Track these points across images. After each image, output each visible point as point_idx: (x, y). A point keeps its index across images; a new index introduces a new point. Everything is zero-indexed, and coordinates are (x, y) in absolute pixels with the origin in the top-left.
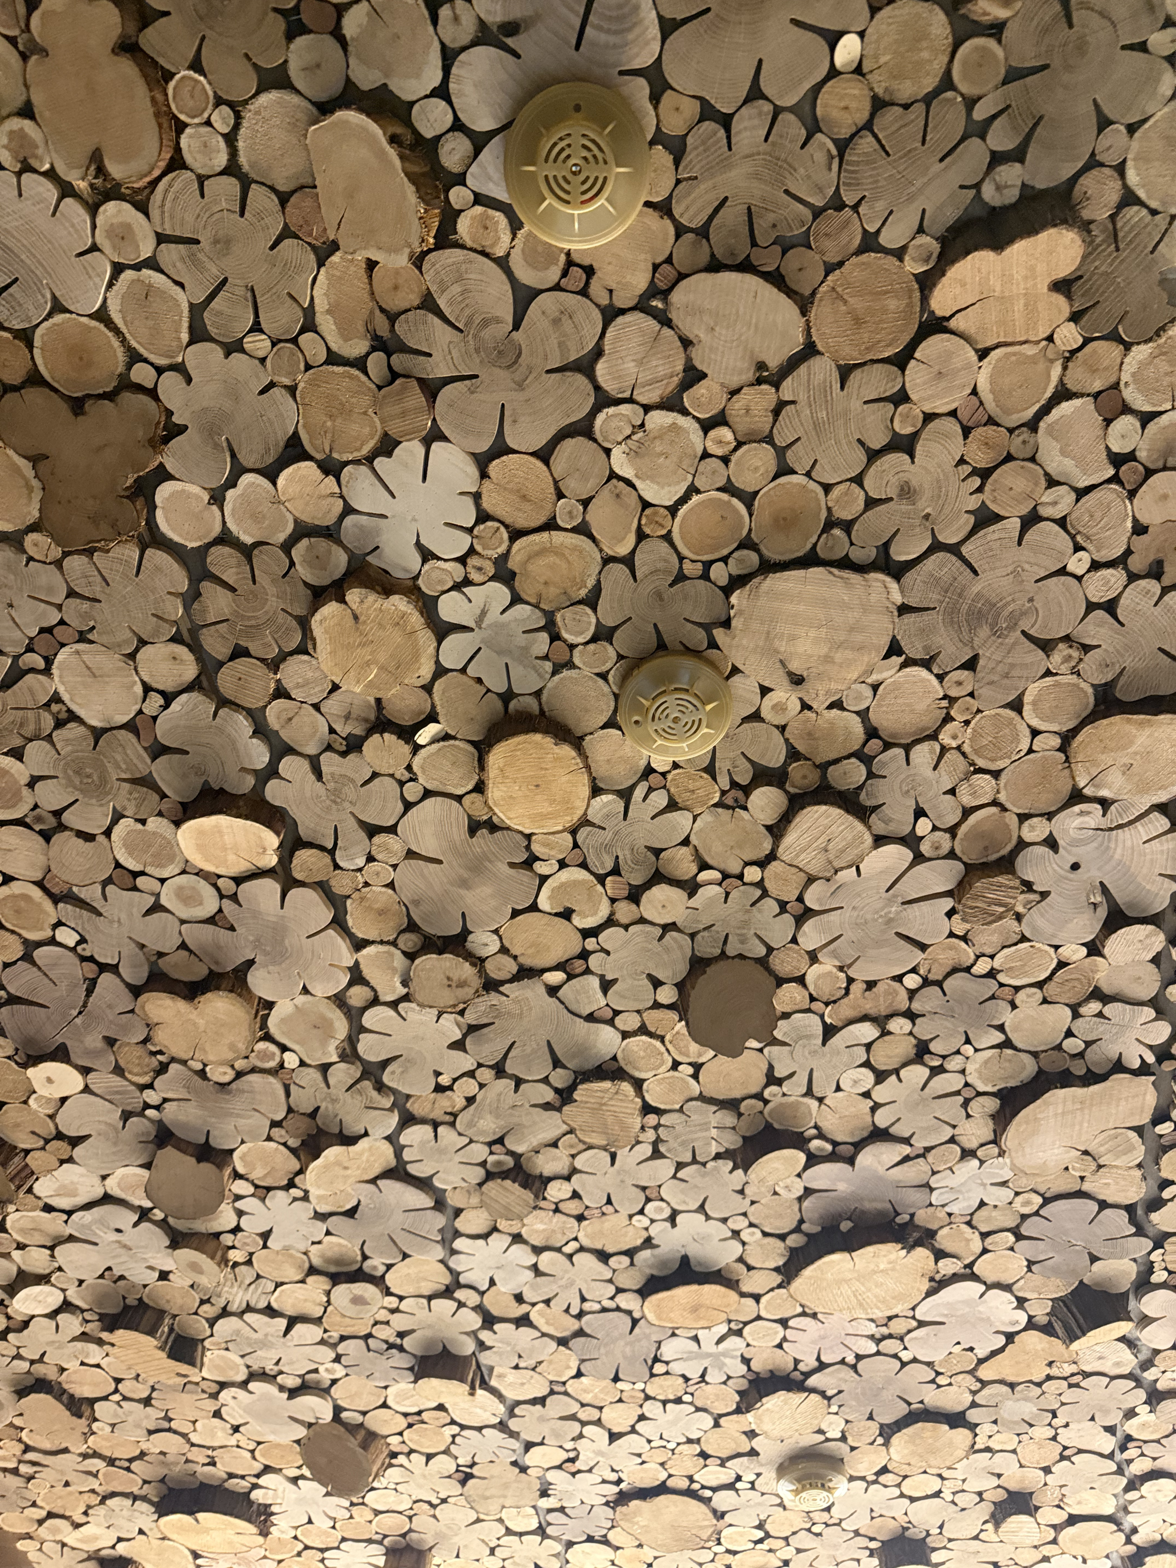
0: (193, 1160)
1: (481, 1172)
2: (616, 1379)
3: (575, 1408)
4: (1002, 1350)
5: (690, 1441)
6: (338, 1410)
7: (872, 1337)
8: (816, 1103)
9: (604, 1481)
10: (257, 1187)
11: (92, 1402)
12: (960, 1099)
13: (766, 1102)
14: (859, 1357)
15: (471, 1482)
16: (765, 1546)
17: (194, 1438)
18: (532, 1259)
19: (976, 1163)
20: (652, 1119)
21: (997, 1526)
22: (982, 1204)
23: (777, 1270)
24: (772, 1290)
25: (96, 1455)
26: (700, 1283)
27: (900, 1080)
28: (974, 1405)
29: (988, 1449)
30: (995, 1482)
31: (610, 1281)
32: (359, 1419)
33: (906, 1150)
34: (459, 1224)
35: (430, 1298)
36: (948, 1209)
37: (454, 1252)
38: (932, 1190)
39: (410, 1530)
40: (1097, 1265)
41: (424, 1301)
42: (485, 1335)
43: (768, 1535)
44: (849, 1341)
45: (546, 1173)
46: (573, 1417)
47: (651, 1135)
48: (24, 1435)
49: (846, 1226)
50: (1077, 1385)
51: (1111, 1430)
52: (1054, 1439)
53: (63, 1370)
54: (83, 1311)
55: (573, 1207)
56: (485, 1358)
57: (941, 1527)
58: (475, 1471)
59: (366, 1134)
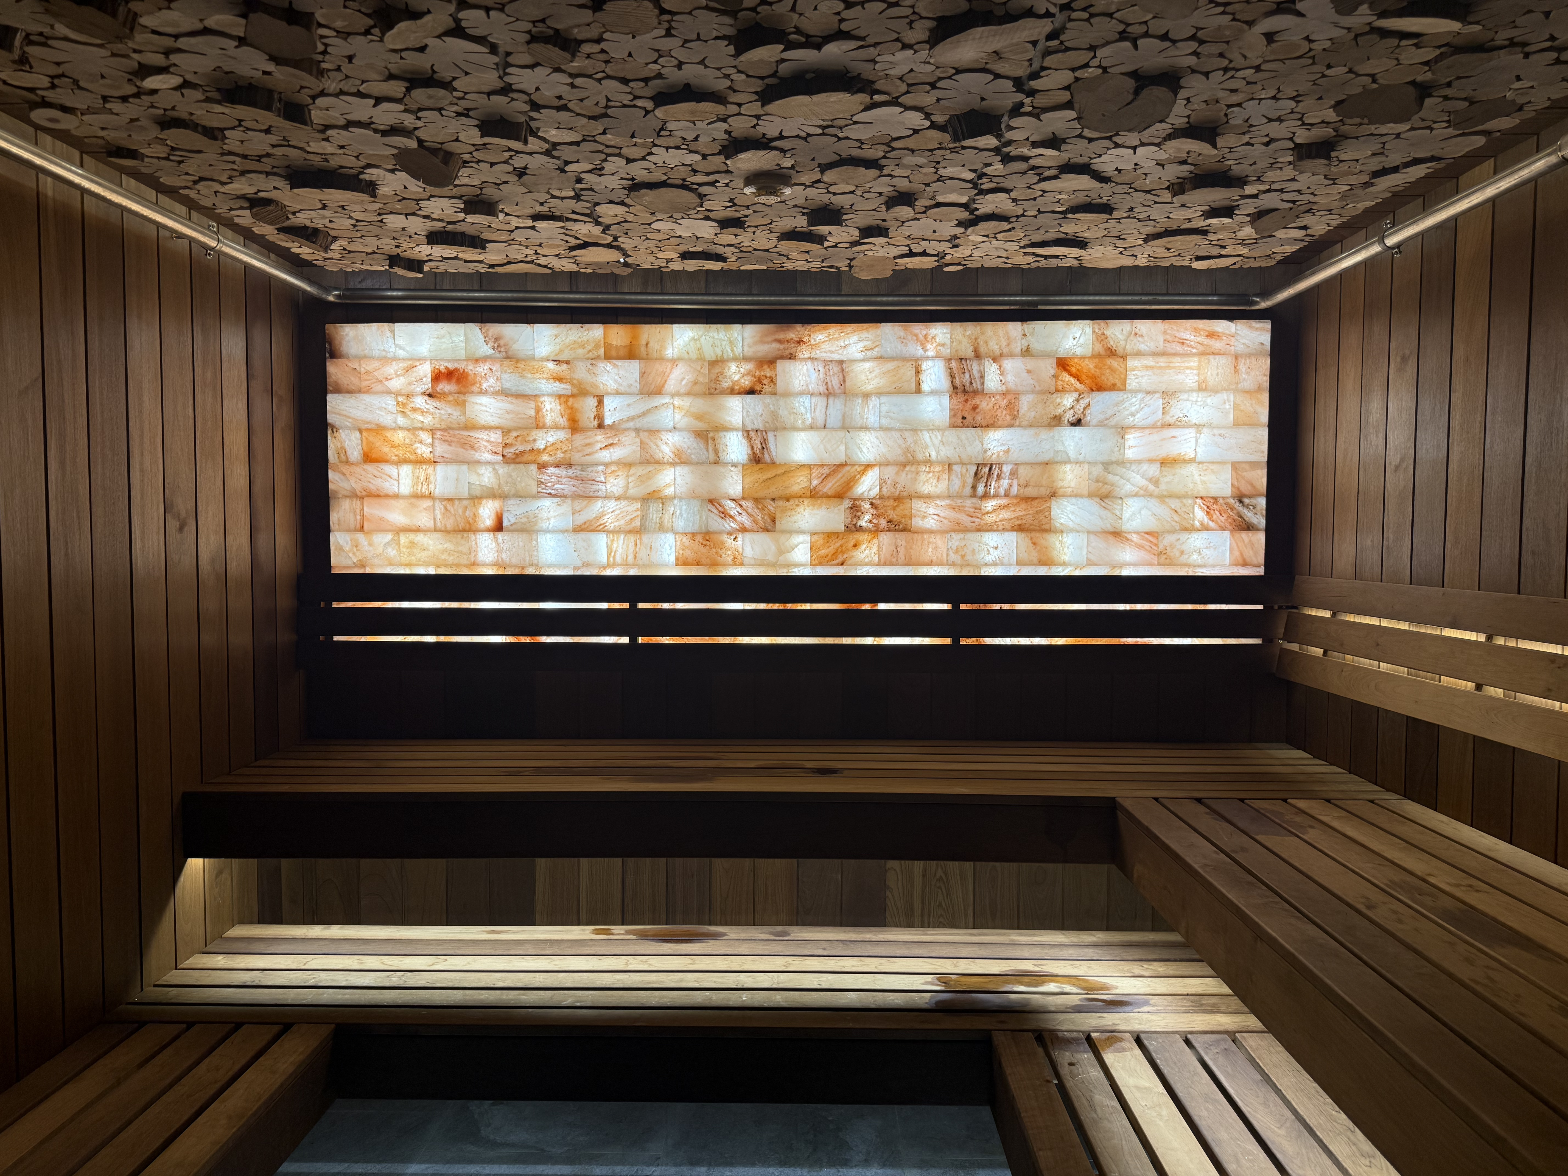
0: (284, 24)
1: (528, 37)
2: (633, 136)
3: (601, 148)
4: (910, 136)
5: (683, 165)
6: (420, 142)
7: (819, 127)
8: (797, 16)
9: (622, 179)
10: (338, 32)
11: (222, 130)
12: (908, 20)
13: (758, 13)
14: (809, 135)
15: (525, 177)
16: (733, 209)
17: (309, 149)
18: (570, 81)
19: (912, 52)
20: (666, 17)
21: (888, 209)
22: (912, 70)
23: (756, 93)
24: (751, 102)
25: (230, 153)
26: (698, 102)
27: (864, 8)
28: (884, 157)
29: (890, 175)
30: (892, 189)
31: (630, 93)
32: (440, 146)
33: (862, 43)
34: (510, 59)
35: (489, 94)
36: (886, 72)
37: (506, 74)
38: (876, 62)
39: (481, 194)
40: (984, 103)
41: (485, 96)
42: (533, 114)
43: (735, 205)
44: (803, 128)
45: (580, 37)
46: (601, 152)
47: (666, 25)
48: (168, 142)
49: (809, 76)
50: (957, 152)
51: (974, 171)
52: (936, 173)
53: (192, 114)
54: (201, 86)
55: (603, 57)
56: (533, 124)
57: (852, 206)
58: (527, 171)
59: (429, 12)
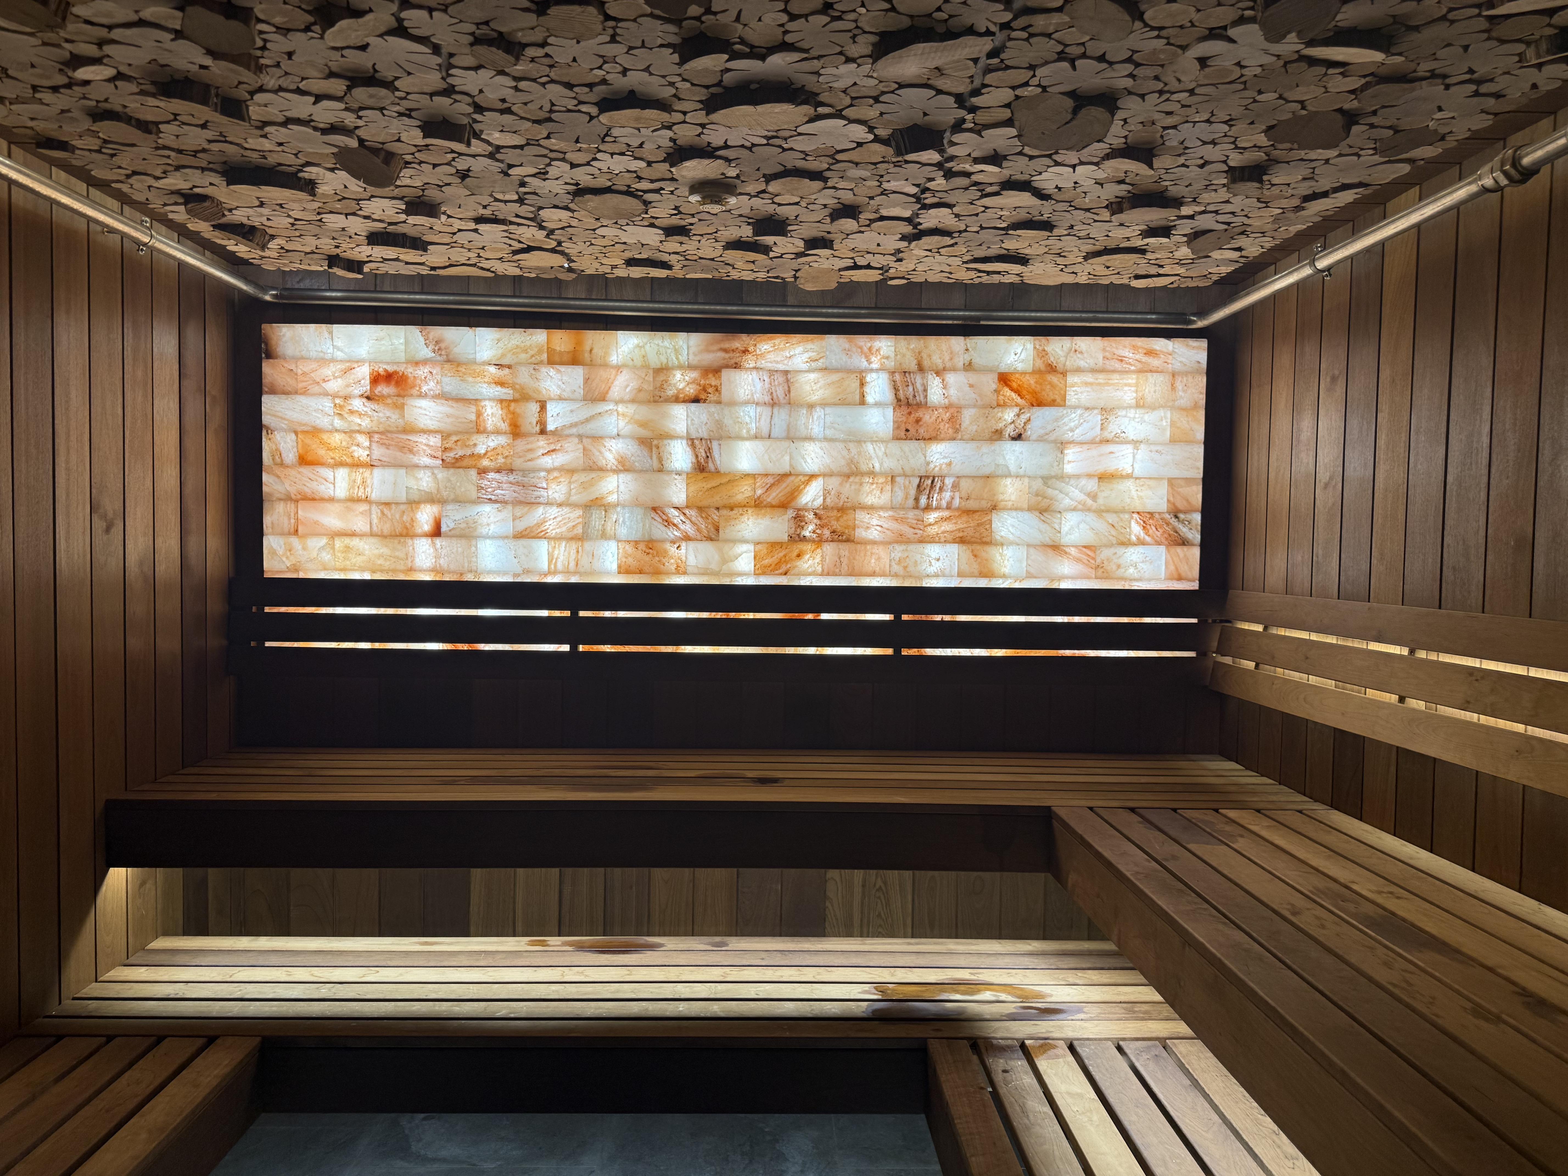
0: (221, 19)
1: (471, 39)
2: (577, 141)
3: (546, 152)
4: (854, 149)
5: (628, 171)
6: (361, 141)
7: (765, 137)
8: (742, 26)
9: (566, 183)
10: (277, 28)
11: (157, 124)
12: (851, 34)
13: (702, 22)
14: (753, 145)
15: (468, 180)
16: (678, 217)
17: (246, 145)
18: (514, 84)
19: (856, 65)
20: (611, 23)
21: (832, 221)
22: (855, 84)
23: (700, 101)
24: (696, 110)
25: (165, 147)
26: (643, 108)
27: (807, 21)
28: (829, 169)
29: (834, 188)
30: (836, 201)
31: (575, 98)
32: (381, 146)
33: (806, 55)
34: (453, 61)
35: (432, 95)
36: (830, 85)
37: (449, 75)
38: (821, 75)
39: (423, 195)
40: (926, 118)
41: (428, 97)
42: (477, 117)
43: (680, 213)
44: (747, 137)
45: (524, 41)
46: (545, 156)
47: (611, 31)
48: (101, 135)
49: (753, 86)
50: (900, 166)
51: (918, 186)
52: (879, 186)
53: (125, 107)
54: (135, 78)
55: (547, 61)
56: (477, 127)
57: (797, 216)
58: (470, 174)
59: (371, 10)
